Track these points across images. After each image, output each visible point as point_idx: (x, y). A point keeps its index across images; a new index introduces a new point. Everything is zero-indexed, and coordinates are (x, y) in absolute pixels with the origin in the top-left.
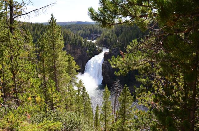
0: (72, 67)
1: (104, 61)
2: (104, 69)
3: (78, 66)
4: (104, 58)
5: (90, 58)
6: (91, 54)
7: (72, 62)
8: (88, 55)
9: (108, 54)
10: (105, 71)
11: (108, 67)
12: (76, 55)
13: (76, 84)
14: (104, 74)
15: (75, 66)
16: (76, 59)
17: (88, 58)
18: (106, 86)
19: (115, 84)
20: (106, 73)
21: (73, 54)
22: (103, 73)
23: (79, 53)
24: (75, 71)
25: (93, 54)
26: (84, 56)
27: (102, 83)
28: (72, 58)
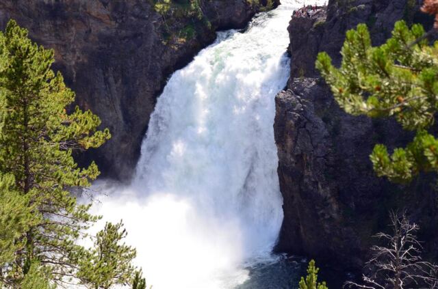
0: (42, 127)
1: (294, 73)
2: (290, 142)
3: (86, 120)
4: (289, 53)
6: (192, 21)
7: (37, 86)
8: (165, 35)
9: (322, 20)
10: (299, 158)
11: (326, 120)
12: (73, 33)
13: (74, 256)
14: (289, 177)
15: (64, 118)
16: (71, 61)
17: (167, 57)
18: (313, 270)
19: (386, 258)
20: (308, 173)
21: (47, 25)
22: (282, 170)
23: (99, 20)
24: (67, 157)
25: (201, 23)
26: (135, 36)
27: (277, 250)
28: (40, 59)
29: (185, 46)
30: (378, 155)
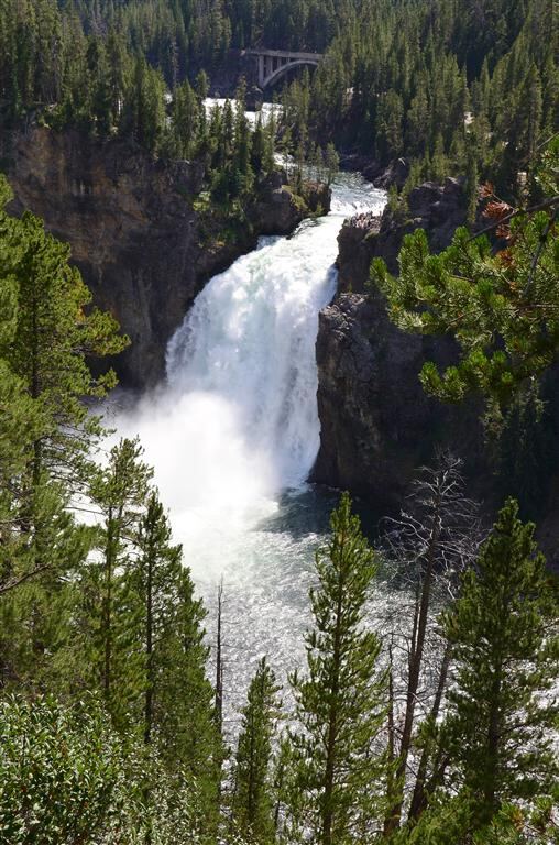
0: (52, 329)
1: (341, 288)
2: (332, 364)
3: (104, 322)
4: (337, 265)
5: (223, 265)
6: (233, 224)
7: (47, 284)
8: (203, 237)
9: (375, 231)
10: (341, 381)
11: (372, 342)
12: (103, 228)
13: (86, 471)
14: (330, 403)
15: (81, 320)
16: (98, 259)
17: (203, 261)
18: (347, 502)
19: (426, 494)
20: (350, 398)
21: (74, 219)
22: (322, 394)
23: (130, 216)
24: (79, 363)
25: (244, 225)
26: (170, 236)
27: (309, 481)
28: (53, 253)
29: (224, 250)
30: (427, 373)
